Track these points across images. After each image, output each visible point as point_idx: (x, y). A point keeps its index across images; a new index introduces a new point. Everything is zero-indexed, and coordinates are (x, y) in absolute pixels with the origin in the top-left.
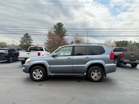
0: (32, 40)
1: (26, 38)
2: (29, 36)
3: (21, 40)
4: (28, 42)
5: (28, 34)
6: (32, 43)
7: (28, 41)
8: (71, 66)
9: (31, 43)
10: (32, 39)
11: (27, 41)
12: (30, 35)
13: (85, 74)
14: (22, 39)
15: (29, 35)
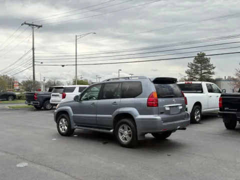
0: (214, 68)
1: (199, 65)
2: (207, 59)
3: (190, 69)
4: (205, 73)
5: (204, 55)
6: (213, 73)
7: (203, 71)
8: (95, 115)
9: (210, 73)
10: (214, 66)
11: (201, 70)
12: (208, 57)
13: (112, 131)
14: (192, 68)
15: (205, 57)
